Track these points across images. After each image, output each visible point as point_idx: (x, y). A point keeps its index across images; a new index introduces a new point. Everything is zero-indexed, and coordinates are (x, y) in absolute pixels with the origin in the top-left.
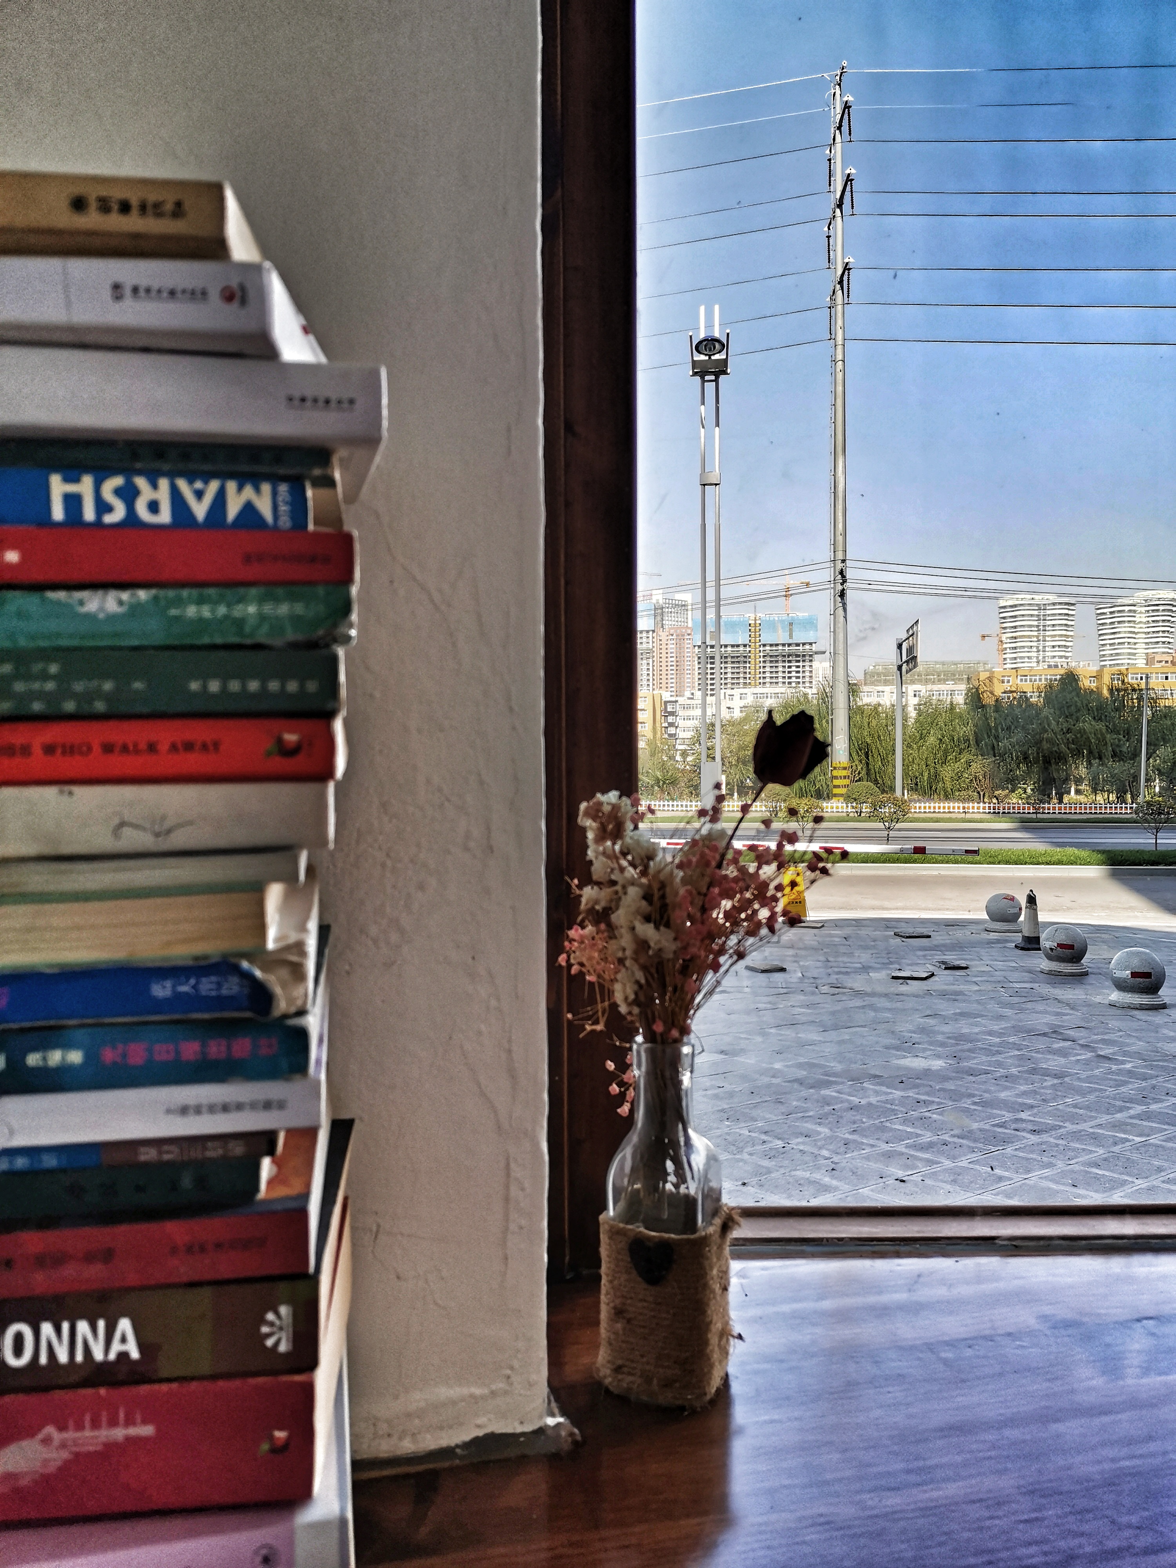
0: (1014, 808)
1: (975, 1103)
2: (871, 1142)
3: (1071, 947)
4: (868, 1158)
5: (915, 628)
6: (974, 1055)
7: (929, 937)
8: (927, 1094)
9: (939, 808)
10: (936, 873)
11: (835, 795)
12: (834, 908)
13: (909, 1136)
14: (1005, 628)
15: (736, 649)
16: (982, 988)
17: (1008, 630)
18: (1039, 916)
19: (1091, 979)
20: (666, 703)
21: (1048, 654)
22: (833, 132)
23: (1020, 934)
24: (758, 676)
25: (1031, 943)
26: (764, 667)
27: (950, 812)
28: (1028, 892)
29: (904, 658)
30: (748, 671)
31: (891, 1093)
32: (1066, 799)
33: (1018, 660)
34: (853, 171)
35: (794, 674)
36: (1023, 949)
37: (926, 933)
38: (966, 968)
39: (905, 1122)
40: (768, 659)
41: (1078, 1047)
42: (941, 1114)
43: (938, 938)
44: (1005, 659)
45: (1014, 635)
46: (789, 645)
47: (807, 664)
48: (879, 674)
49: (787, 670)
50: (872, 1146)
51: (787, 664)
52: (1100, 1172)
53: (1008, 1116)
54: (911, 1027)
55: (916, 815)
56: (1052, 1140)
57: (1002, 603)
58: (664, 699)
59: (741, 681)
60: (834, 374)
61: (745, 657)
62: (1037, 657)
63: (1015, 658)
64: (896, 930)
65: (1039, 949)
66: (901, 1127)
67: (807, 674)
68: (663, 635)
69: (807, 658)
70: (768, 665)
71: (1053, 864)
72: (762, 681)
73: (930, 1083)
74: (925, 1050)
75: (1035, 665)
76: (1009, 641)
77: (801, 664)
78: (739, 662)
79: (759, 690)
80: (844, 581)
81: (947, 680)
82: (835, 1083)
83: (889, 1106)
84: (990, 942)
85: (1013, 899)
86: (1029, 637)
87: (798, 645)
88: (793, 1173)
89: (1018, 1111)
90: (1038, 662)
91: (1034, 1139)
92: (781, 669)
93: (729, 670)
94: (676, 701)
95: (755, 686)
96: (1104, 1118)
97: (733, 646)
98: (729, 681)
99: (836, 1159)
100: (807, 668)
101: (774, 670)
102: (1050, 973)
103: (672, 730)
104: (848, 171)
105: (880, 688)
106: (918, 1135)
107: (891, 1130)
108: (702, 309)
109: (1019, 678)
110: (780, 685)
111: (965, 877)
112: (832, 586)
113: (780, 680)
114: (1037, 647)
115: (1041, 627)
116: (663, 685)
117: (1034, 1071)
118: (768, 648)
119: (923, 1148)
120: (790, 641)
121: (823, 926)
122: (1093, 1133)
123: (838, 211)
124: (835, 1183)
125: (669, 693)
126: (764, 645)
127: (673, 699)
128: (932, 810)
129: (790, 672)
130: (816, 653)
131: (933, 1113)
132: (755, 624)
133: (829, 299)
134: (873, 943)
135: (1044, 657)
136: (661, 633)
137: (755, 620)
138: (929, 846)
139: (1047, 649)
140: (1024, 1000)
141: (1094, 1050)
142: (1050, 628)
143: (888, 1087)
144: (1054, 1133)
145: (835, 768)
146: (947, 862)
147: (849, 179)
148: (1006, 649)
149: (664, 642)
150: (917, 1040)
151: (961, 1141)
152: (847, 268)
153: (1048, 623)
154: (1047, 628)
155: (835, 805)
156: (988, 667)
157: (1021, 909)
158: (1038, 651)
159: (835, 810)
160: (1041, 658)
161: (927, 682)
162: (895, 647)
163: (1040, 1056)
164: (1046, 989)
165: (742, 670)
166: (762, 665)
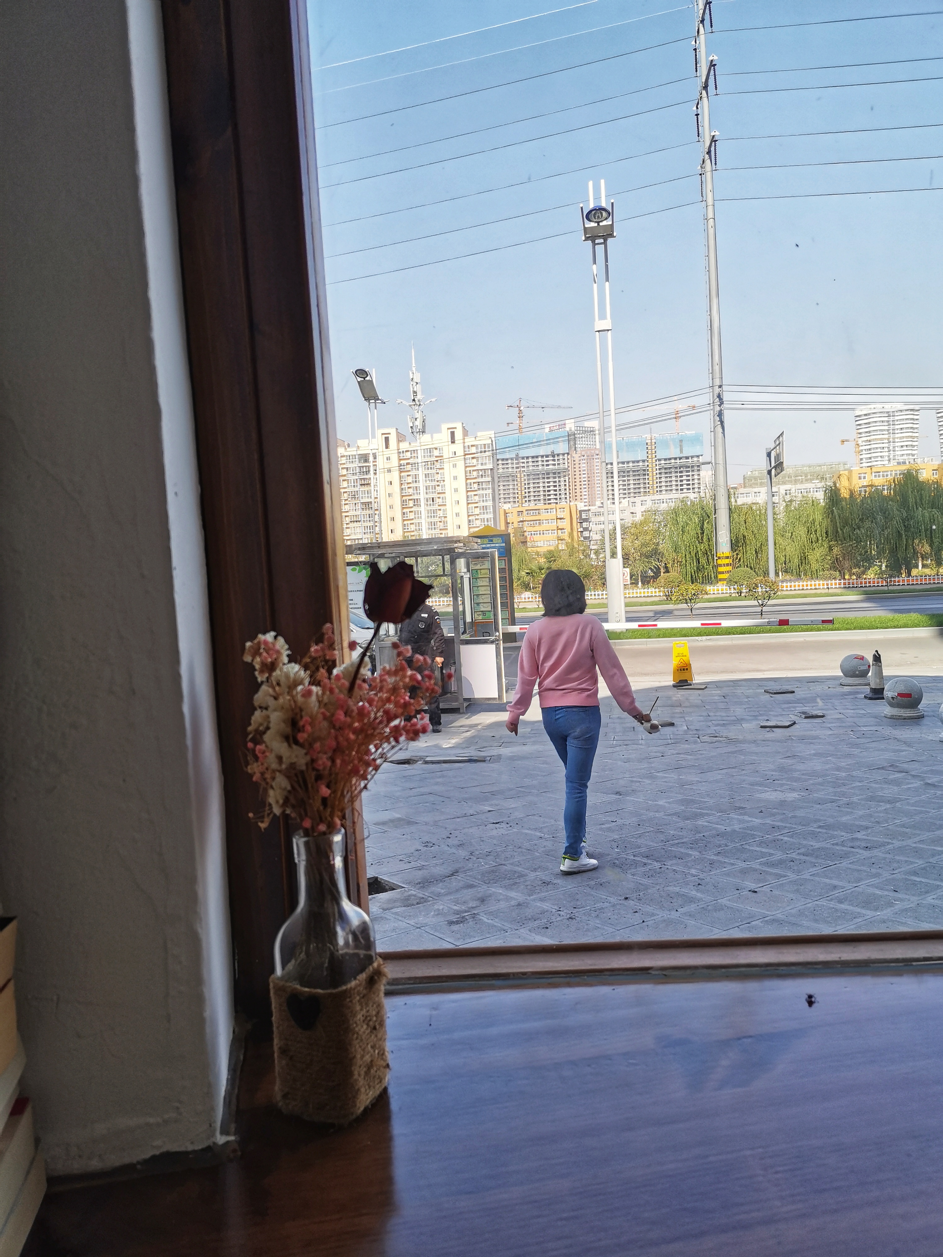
0: (870, 582)
1: (820, 827)
2: (732, 861)
3: (909, 695)
4: (728, 875)
5: (781, 439)
6: (822, 787)
7: (793, 692)
8: (781, 821)
9: (807, 586)
10: (802, 639)
11: (721, 580)
12: (717, 672)
13: (763, 855)
14: (860, 433)
15: (636, 464)
16: (835, 732)
17: (863, 435)
18: (883, 671)
19: (925, 721)
20: (581, 511)
21: (897, 453)
22: (697, 25)
23: (867, 687)
24: (655, 485)
25: (877, 694)
26: (660, 478)
27: (816, 589)
28: (874, 652)
29: (773, 464)
30: (647, 481)
31: (752, 821)
32: (914, 572)
33: (873, 459)
34: (715, 58)
35: (685, 482)
36: (871, 699)
37: (791, 689)
38: (823, 716)
39: (760, 844)
40: (663, 471)
41: (910, 777)
42: (792, 837)
43: (800, 693)
44: (861, 459)
45: (868, 438)
46: (680, 458)
47: (696, 473)
48: (756, 479)
49: (679, 479)
50: (733, 864)
51: (679, 474)
52: (918, 879)
53: (846, 836)
54: (771, 767)
55: (784, 593)
56: (880, 854)
57: (858, 413)
58: (579, 509)
59: (642, 490)
60: (706, 230)
61: (644, 470)
62: (889, 456)
63: (870, 458)
64: (766, 688)
65: (883, 698)
66: (758, 849)
67: (696, 481)
68: (576, 456)
69: (696, 468)
70: (663, 476)
71: (900, 627)
72: (658, 489)
73: (784, 812)
74: (782, 785)
75: (887, 462)
76: (864, 444)
77: (690, 473)
78: (639, 475)
79: (657, 497)
80: (722, 403)
81: (813, 480)
82: (708, 815)
83: (750, 832)
84: (844, 695)
85: (862, 658)
86: (882, 439)
87: (687, 458)
88: (666, 889)
89: (855, 832)
90: (889, 460)
91: (866, 854)
92: (674, 479)
93: (632, 482)
94: (589, 510)
95: (653, 494)
96: (926, 835)
97: (633, 462)
98: (632, 491)
99: (701, 876)
100: (696, 477)
101: (669, 479)
102: (892, 717)
103: (586, 534)
104: (711, 58)
105: (756, 490)
106: (771, 855)
107: (749, 850)
108: (591, 184)
109: (873, 474)
110: (674, 492)
111: (826, 641)
112: (712, 407)
113: (674, 487)
114: (888, 448)
115: (891, 431)
116: (578, 498)
117: (872, 799)
118: (663, 462)
119: (772, 865)
120: (681, 455)
121: (706, 687)
122: (915, 848)
123: (704, 92)
124: (699, 895)
125: (583, 504)
126: (660, 460)
127: (586, 508)
128: (801, 588)
129: (681, 481)
130: (703, 464)
131: (784, 836)
132: (651, 443)
133: (699, 167)
134: (746, 700)
135: (894, 456)
136: (574, 455)
137: (651, 440)
138: (792, 618)
139: (897, 449)
140: (869, 740)
141: (923, 779)
142: (898, 431)
143: (750, 817)
144: (883, 848)
145: (719, 558)
146: (811, 630)
147: (712, 65)
148: (862, 450)
149: (577, 462)
150: (777, 777)
151: (805, 857)
152: (714, 140)
153: (897, 427)
154: (896, 432)
155: (720, 588)
156: (847, 467)
157: (869, 666)
158: (889, 451)
159: (720, 592)
160: (891, 457)
161: (796, 482)
162: (765, 455)
163: (877, 786)
164: (888, 731)
165: (642, 481)
166: (658, 476)
